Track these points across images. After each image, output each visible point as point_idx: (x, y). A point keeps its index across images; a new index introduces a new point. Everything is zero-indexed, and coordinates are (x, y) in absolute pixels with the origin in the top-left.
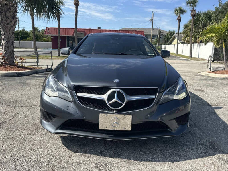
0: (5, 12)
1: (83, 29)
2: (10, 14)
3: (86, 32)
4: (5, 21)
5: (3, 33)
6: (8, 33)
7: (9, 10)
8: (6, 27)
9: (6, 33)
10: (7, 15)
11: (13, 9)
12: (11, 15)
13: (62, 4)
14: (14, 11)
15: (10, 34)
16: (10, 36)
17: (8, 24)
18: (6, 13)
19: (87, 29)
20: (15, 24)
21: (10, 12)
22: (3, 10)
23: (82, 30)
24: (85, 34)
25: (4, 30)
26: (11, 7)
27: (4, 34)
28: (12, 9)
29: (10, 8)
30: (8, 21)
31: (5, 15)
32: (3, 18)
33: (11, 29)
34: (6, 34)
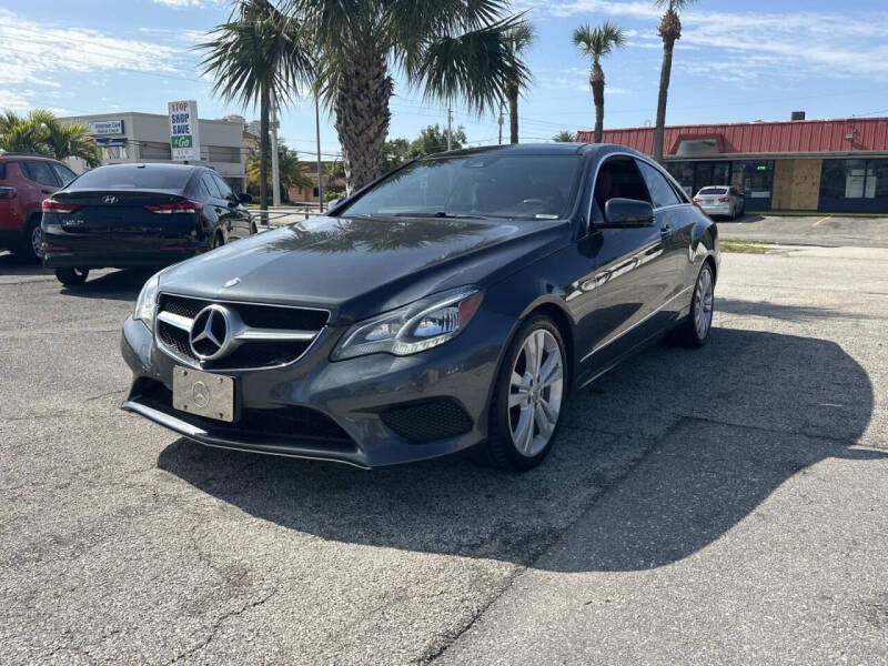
0: (353, 99)
1: (716, 127)
2: (367, 101)
3: (726, 137)
4: (352, 126)
5: (348, 162)
6: (361, 162)
7: (365, 91)
8: (356, 145)
9: (354, 162)
10: (360, 105)
11: (377, 85)
12: (369, 106)
13: (616, 40)
14: (379, 91)
15: (365, 163)
16: (364, 170)
17: (361, 133)
18: (357, 101)
19: (734, 126)
20: (380, 131)
21: (366, 96)
22: (350, 94)
23: (710, 131)
24: (724, 145)
25: (349, 154)
26: (371, 82)
27: (351, 165)
28: (374, 86)
29: (367, 86)
30: (361, 125)
31: (354, 107)
32: (348, 119)
33: (367, 149)
34: (356, 165)
